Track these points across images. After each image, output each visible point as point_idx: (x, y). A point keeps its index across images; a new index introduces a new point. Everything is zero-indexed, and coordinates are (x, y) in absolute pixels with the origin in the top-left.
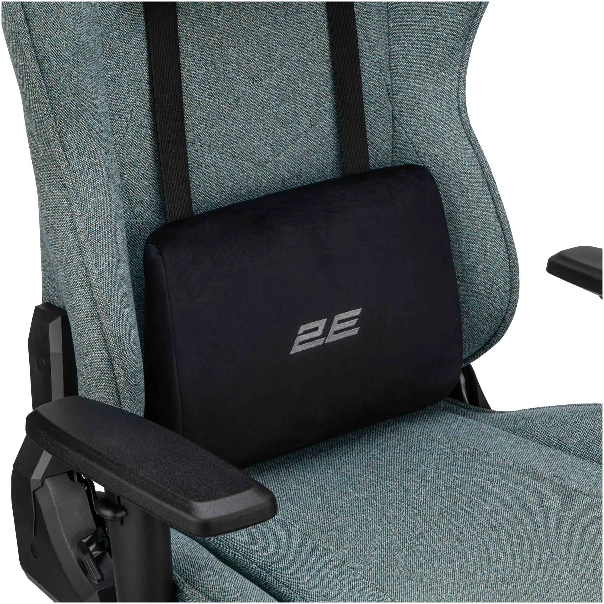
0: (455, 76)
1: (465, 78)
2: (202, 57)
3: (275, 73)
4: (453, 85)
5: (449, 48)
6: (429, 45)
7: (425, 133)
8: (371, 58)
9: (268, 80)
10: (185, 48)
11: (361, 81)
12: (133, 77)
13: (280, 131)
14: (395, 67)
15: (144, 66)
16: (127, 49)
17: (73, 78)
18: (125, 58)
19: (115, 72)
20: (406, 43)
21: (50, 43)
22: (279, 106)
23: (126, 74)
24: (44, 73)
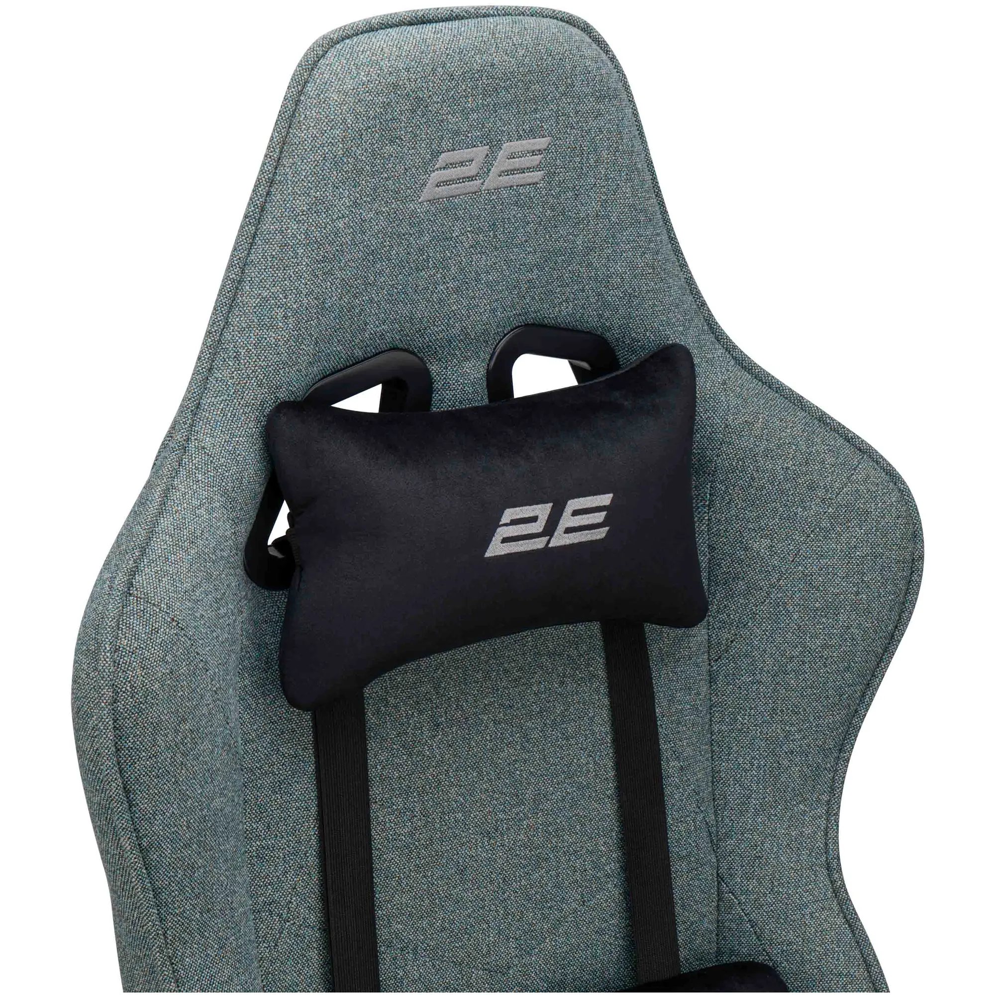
0: (822, 810)
1: (837, 814)
2: (406, 806)
3: (525, 822)
4: (819, 826)
5: (810, 766)
6: (778, 762)
7: (772, 906)
8: (682, 786)
9: (513, 834)
10: (378, 795)
11: (666, 823)
12: (293, 848)
13: (531, 914)
14: (722, 797)
15: (311, 829)
16: (285, 804)
17: (197, 869)
18: (282, 818)
19: (264, 841)
20: (741, 758)
21: (163, 822)
22: (530, 874)
23: (282, 844)
24: (151, 868)
